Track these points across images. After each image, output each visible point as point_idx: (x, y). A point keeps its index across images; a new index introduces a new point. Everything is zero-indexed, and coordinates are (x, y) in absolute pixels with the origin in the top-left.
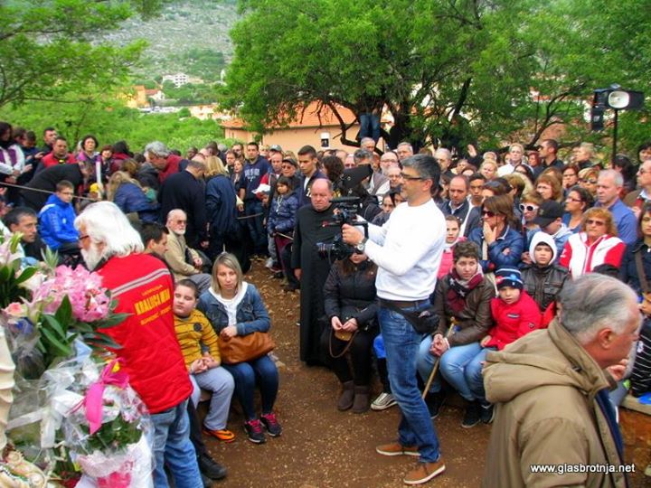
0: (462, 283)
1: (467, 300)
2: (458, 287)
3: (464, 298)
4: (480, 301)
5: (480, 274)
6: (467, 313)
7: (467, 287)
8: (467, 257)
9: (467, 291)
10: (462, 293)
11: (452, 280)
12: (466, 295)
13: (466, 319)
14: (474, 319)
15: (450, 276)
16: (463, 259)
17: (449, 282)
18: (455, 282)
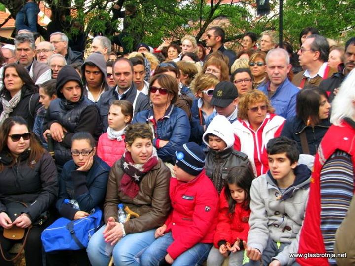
0: (137, 166)
1: (141, 185)
2: (132, 170)
3: (138, 183)
4: (155, 186)
5: (155, 157)
6: (142, 199)
7: (142, 170)
8: (143, 138)
9: (142, 175)
10: (137, 178)
11: (126, 164)
12: (140, 179)
13: (141, 205)
14: (150, 205)
15: (123, 160)
16: (139, 140)
17: (122, 166)
18: (129, 166)
